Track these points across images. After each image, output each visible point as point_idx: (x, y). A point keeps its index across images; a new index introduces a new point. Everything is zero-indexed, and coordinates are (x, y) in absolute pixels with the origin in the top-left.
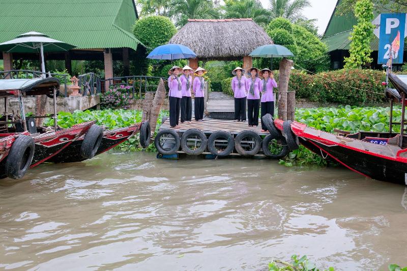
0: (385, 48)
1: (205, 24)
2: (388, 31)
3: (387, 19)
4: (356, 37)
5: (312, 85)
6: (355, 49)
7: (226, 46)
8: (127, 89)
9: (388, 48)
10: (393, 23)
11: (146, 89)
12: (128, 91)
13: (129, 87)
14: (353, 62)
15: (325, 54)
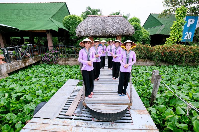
0: (186, 34)
1: (97, 18)
2: (188, 26)
3: (189, 19)
4: (176, 28)
5: (155, 53)
6: (174, 34)
7: (108, 30)
8: (55, 52)
9: (187, 34)
10: (191, 21)
11: (66, 53)
12: (56, 54)
13: (57, 52)
14: (172, 40)
15: (149, 36)
